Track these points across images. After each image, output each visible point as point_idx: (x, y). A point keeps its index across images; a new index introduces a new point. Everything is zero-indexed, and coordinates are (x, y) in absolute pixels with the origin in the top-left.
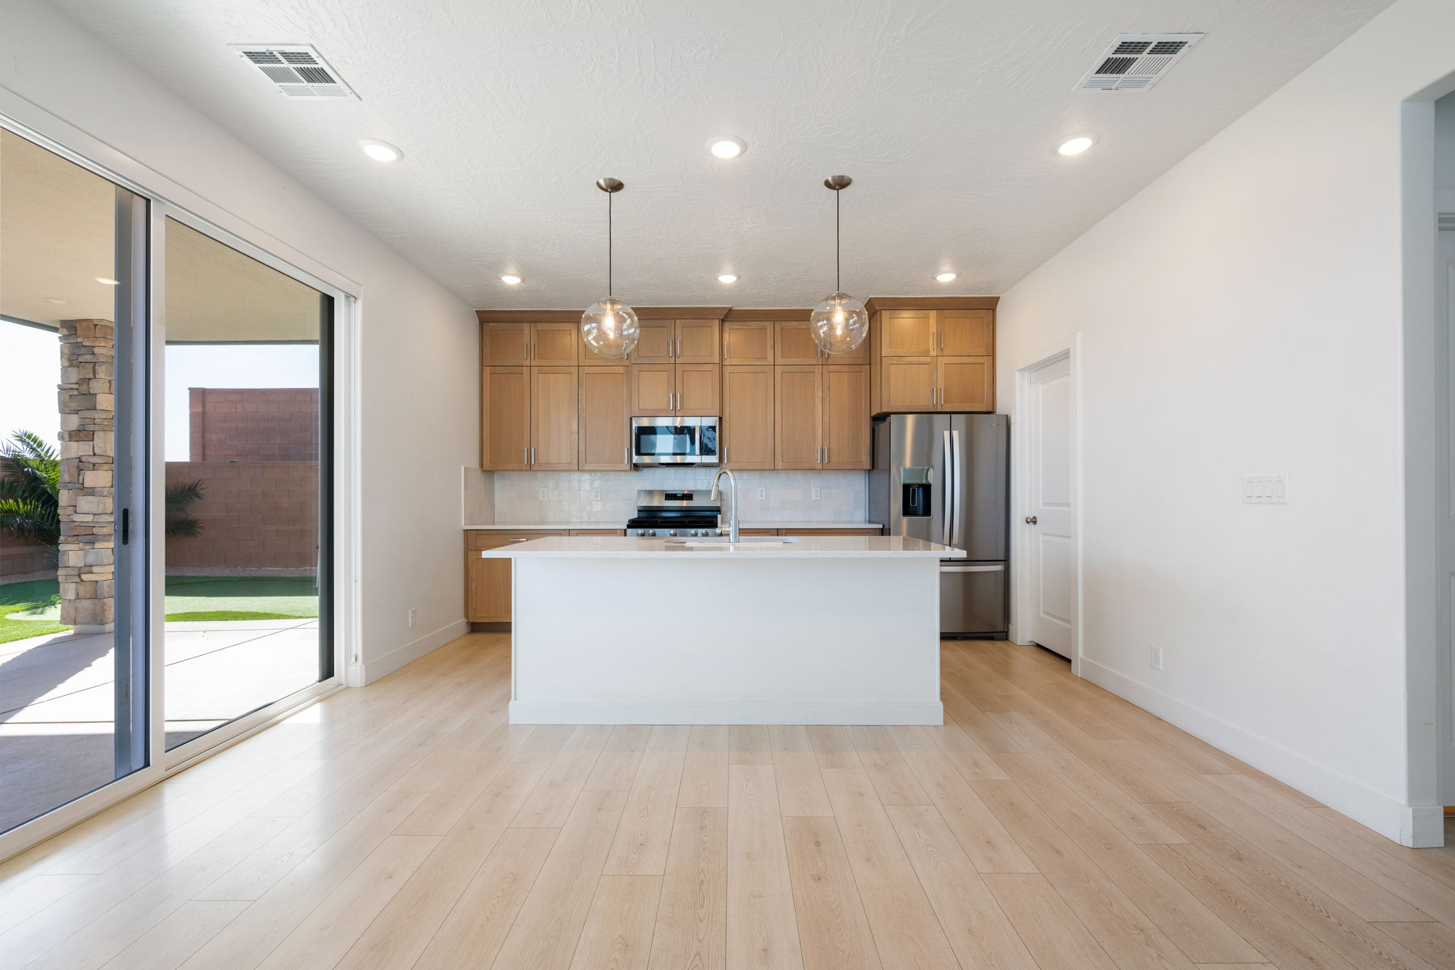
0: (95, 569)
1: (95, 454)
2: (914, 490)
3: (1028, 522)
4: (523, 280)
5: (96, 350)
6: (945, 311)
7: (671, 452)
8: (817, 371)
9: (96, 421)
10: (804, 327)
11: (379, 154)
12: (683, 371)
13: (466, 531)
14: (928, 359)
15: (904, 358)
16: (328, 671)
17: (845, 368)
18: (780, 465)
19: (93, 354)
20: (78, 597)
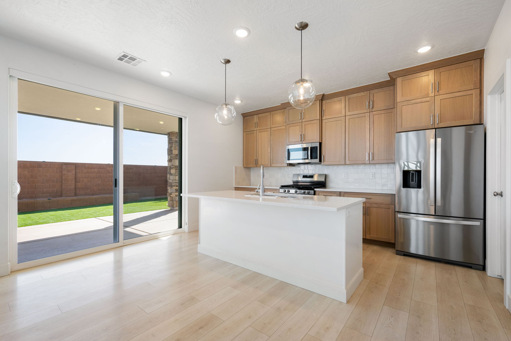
0: (172, 194)
1: (172, 165)
2: (413, 174)
3: (495, 195)
4: (242, 101)
5: (173, 139)
6: (441, 68)
7: (302, 158)
8: (367, 116)
9: (173, 157)
10: (360, 95)
11: (165, 74)
12: (305, 125)
13: (235, 187)
14: (428, 99)
15: (411, 101)
16: (180, 226)
17: (383, 112)
18: (347, 162)
19: (172, 140)
20: (170, 201)
